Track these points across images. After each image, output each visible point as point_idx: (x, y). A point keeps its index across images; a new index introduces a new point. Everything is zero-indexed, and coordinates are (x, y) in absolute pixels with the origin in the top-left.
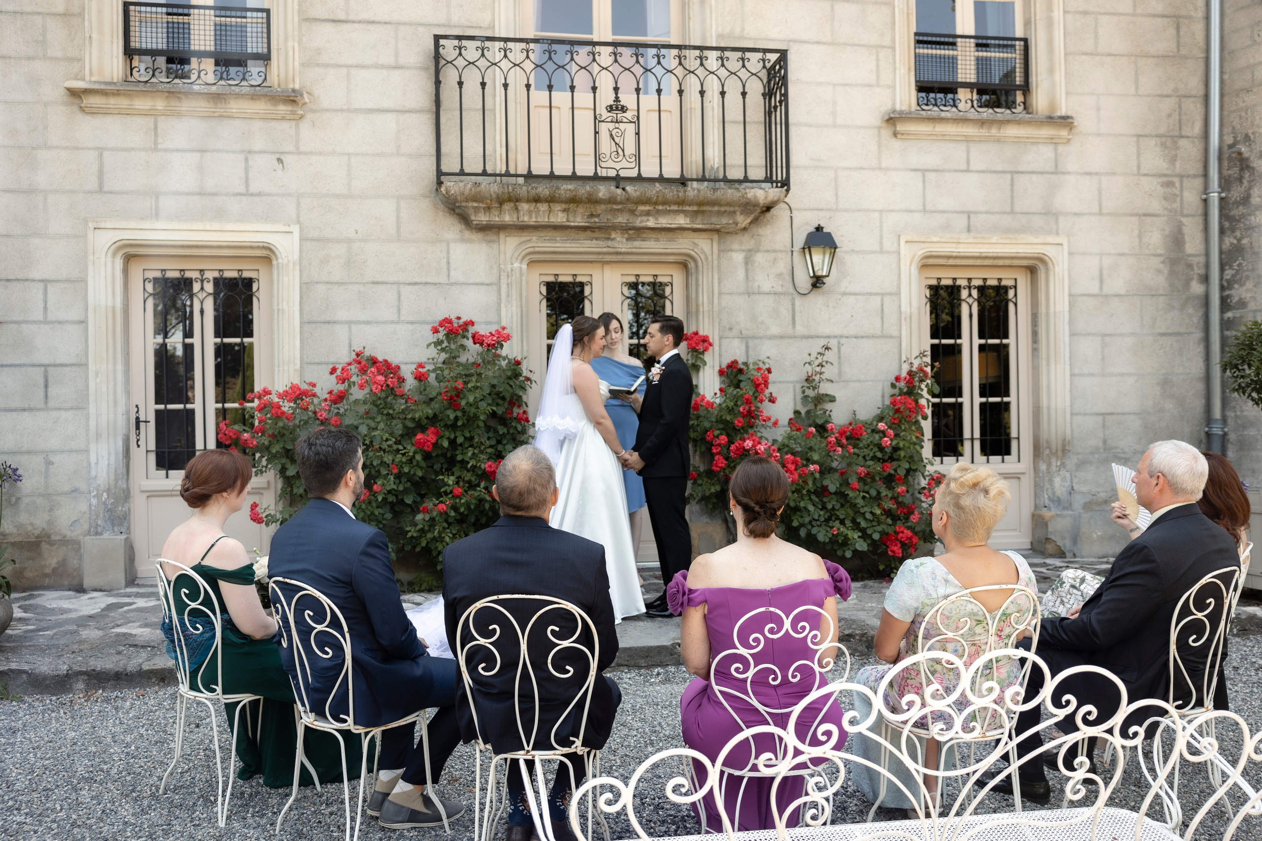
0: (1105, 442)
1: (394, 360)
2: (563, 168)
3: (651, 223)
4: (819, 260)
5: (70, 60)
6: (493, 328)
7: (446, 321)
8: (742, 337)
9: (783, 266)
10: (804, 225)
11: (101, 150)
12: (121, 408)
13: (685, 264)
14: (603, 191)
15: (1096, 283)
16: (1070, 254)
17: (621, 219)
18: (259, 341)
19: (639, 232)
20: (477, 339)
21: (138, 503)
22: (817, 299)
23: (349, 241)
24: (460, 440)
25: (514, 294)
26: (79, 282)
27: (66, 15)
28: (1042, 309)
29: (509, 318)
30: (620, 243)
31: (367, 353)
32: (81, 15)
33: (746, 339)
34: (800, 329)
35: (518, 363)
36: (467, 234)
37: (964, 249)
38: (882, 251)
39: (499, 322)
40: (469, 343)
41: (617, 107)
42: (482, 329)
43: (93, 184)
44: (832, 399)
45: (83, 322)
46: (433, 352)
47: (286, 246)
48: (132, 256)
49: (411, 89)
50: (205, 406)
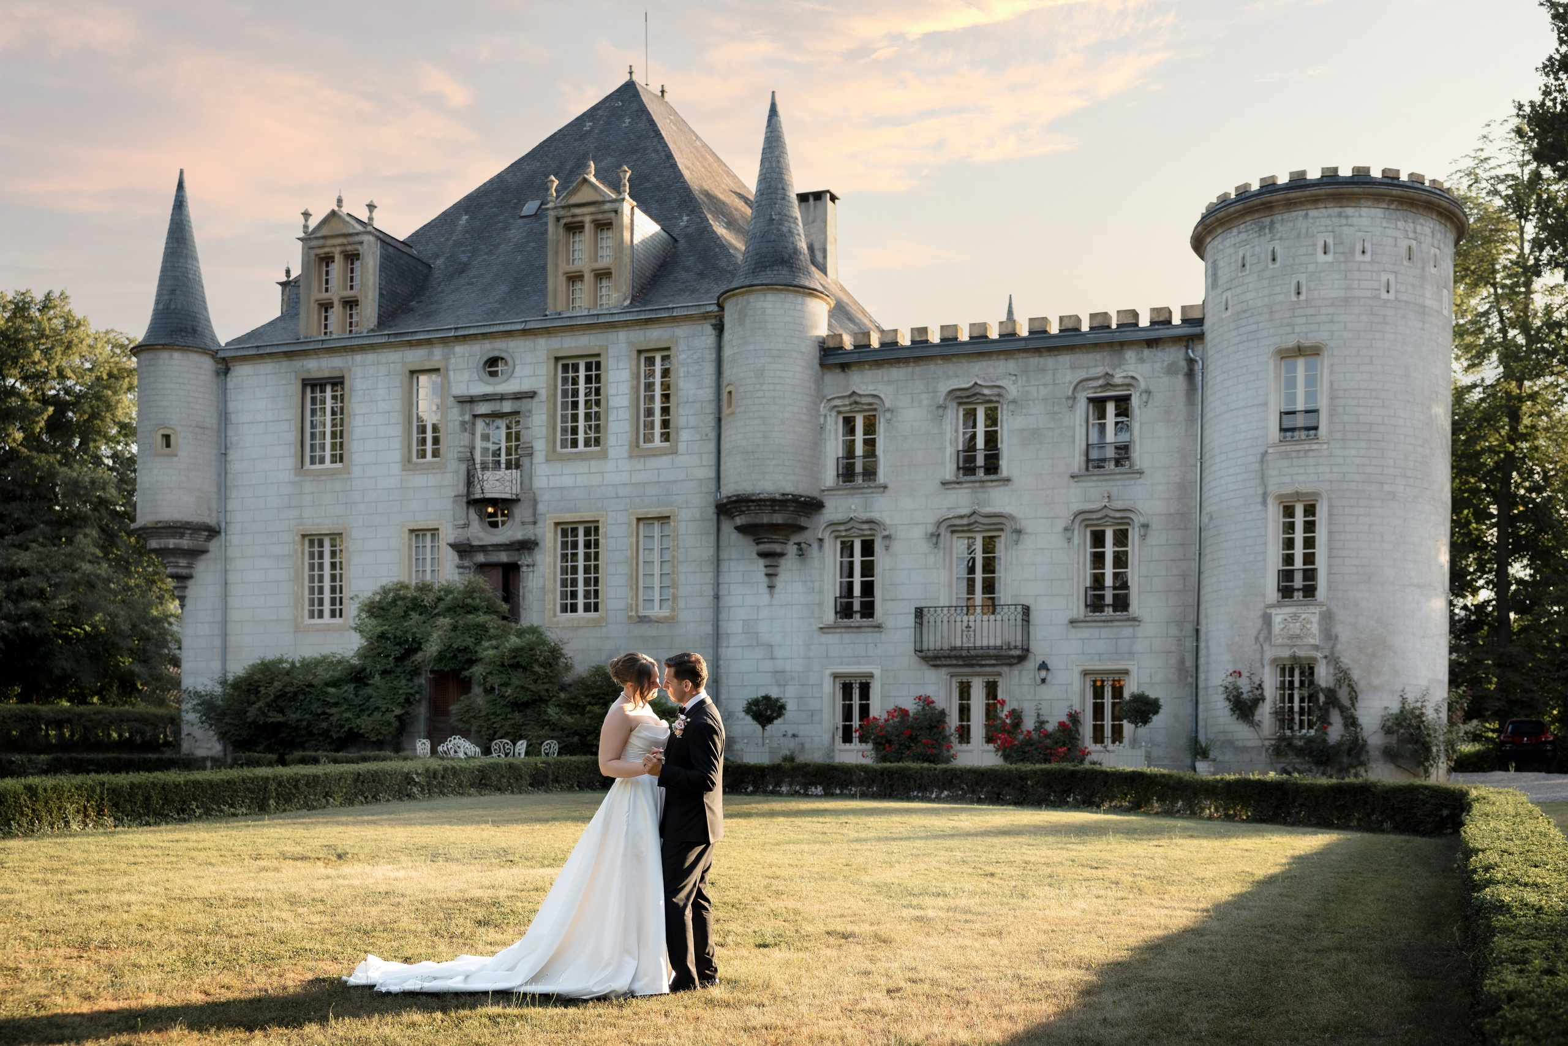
1: (907, 708)
2: (955, 645)
3: (985, 663)
4: (1044, 673)
5: (822, 617)
7: (921, 697)
8: (1016, 700)
9: (1030, 676)
10: (1037, 662)
11: (827, 645)
12: (831, 724)
13: (1002, 675)
14: (967, 653)
15: (1149, 678)
16: (1138, 668)
18: (870, 702)
19: (984, 666)
20: (930, 702)
21: (837, 754)
22: (1044, 687)
23: (895, 670)
26: (821, 685)
27: (821, 604)
29: (942, 694)
30: (979, 669)
31: (900, 707)
32: (825, 603)
33: (1018, 701)
34: (1036, 698)
36: (929, 667)
37: (1096, 667)
38: (1066, 669)
39: (939, 696)
40: (928, 704)
41: (968, 627)
42: (931, 699)
43: (825, 655)
45: (822, 698)
46: (918, 706)
47: (877, 672)
48: (836, 676)
49: (910, 620)
50: (856, 723)
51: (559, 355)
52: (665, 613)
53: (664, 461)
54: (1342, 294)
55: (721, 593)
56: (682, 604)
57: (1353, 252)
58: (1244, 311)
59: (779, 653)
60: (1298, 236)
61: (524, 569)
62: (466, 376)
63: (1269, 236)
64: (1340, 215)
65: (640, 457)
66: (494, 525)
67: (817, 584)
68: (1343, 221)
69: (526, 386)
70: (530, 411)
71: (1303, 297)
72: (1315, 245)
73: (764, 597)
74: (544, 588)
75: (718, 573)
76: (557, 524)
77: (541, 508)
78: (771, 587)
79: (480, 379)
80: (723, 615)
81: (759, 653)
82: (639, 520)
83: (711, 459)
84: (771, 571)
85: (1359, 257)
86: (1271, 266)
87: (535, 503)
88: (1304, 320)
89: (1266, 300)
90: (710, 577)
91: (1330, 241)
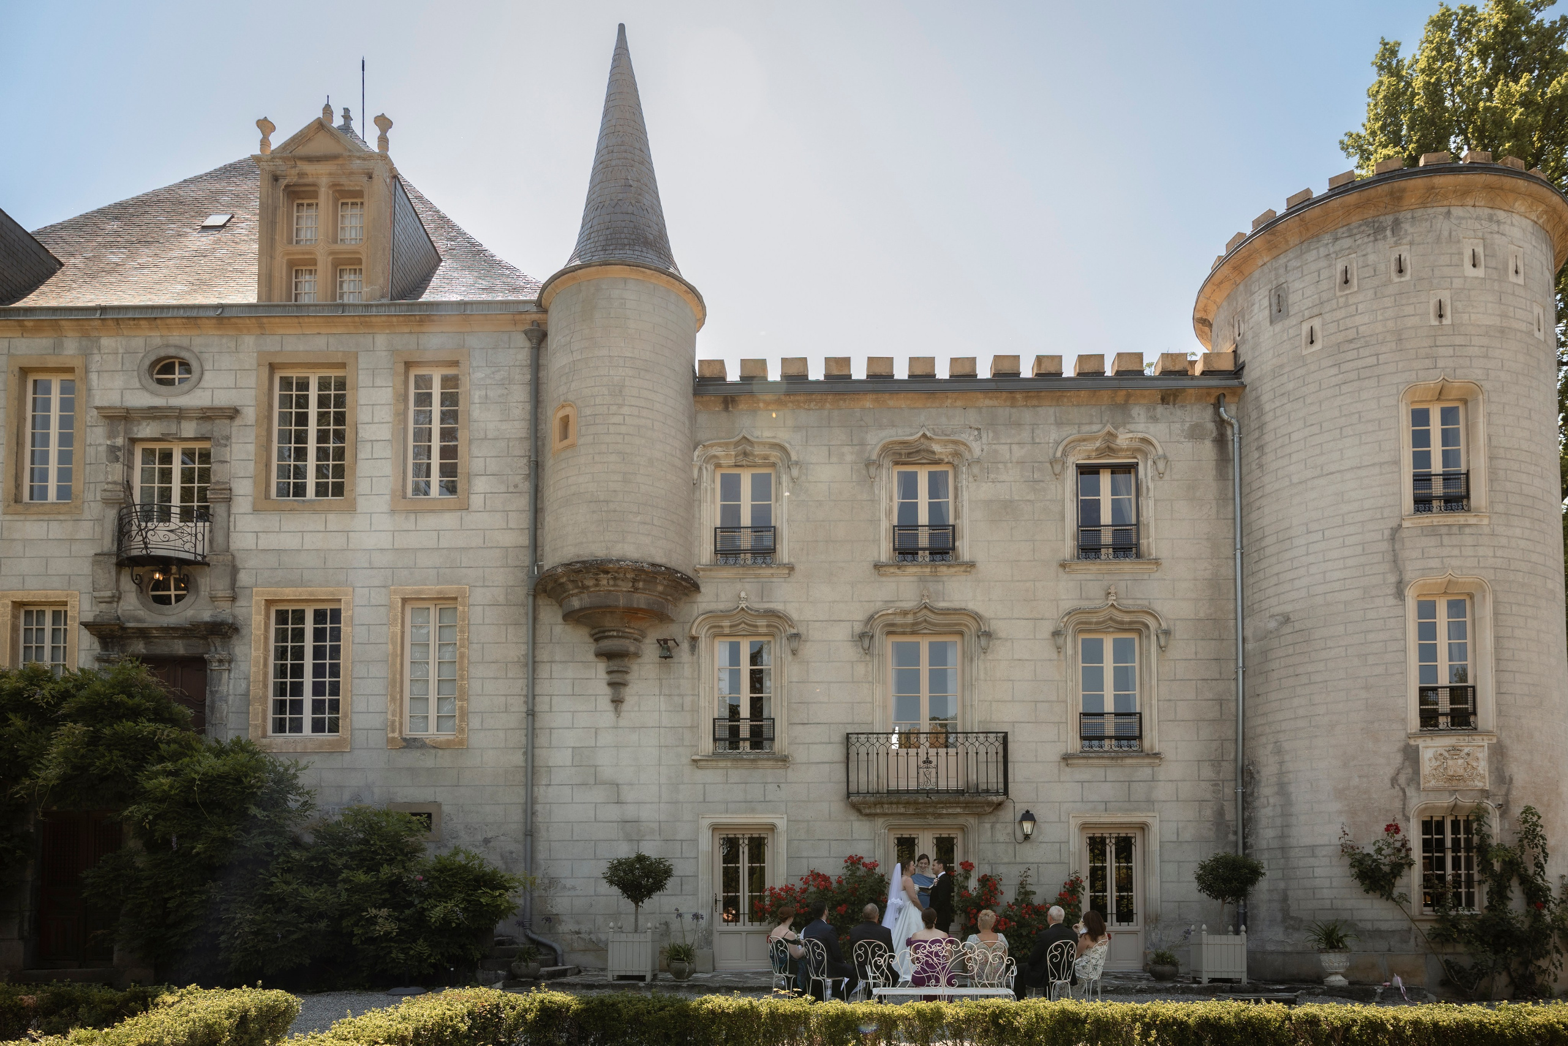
0: (1179, 915)
1: (827, 874)
2: (903, 786)
3: (944, 812)
4: (1027, 826)
5: (693, 746)
6: (872, 860)
7: (851, 857)
8: (989, 863)
9: (1010, 829)
10: (1021, 808)
11: (704, 784)
12: (711, 895)
13: (963, 829)
14: (921, 798)
15: (1175, 835)
16: (1160, 821)
17: (930, 810)
18: (767, 865)
19: (940, 816)
20: (864, 865)
21: (716, 937)
22: (1027, 846)
23: (808, 821)
24: (856, 910)
25: (881, 844)
26: (695, 841)
27: (692, 727)
28: (1147, 849)
29: (879, 855)
30: (931, 820)
31: (816, 871)
32: (697, 727)
33: (991, 864)
34: (1018, 860)
35: (883, 876)
36: (860, 817)
37: (1102, 820)
38: (1060, 821)
39: (874, 857)
40: (861, 867)
41: (927, 761)
42: (867, 861)
43: (701, 799)
44: (1034, 893)
45: (697, 858)
46: (845, 871)
47: (781, 824)
48: (715, 828)
49: (836, 752)
50: (744, 894)
51: (277, 360)
52: (445, 736)
53: (449, 520)
54: (1497, 321)
55: (537, 709)
56: (475, 722)
57: (1506, 269)
58: (1351, 341)
59: (629, 795)
60: (1438, 240)
61: (215, 665)
62: (119, 382)
63: (1391, 240)
64: (1490, 219)
65: (408, 512)
66: (165, 601)
67: (688, 700)
68: (1495, 227)
69: (223, 399)
70: (228, 438)
71: (1447, 321)
72: (1461, 254)
73: (606, 716)
74: (247, 694)
75: (533, 681)
76: (269, 603)
77: (244, 578)
78: (617, 702)
79: (144, 388)
80: (542, 740)
81: (598, 795)
82: (405, 601)
83: (521, 520)
84: (617, 678)
85: (1512, 278)
86: (1396, 279)
87: (234, 571)
88: (1450, 351)
89: (1390, 324)
90: (519, 686)
91: (1480, 251)
